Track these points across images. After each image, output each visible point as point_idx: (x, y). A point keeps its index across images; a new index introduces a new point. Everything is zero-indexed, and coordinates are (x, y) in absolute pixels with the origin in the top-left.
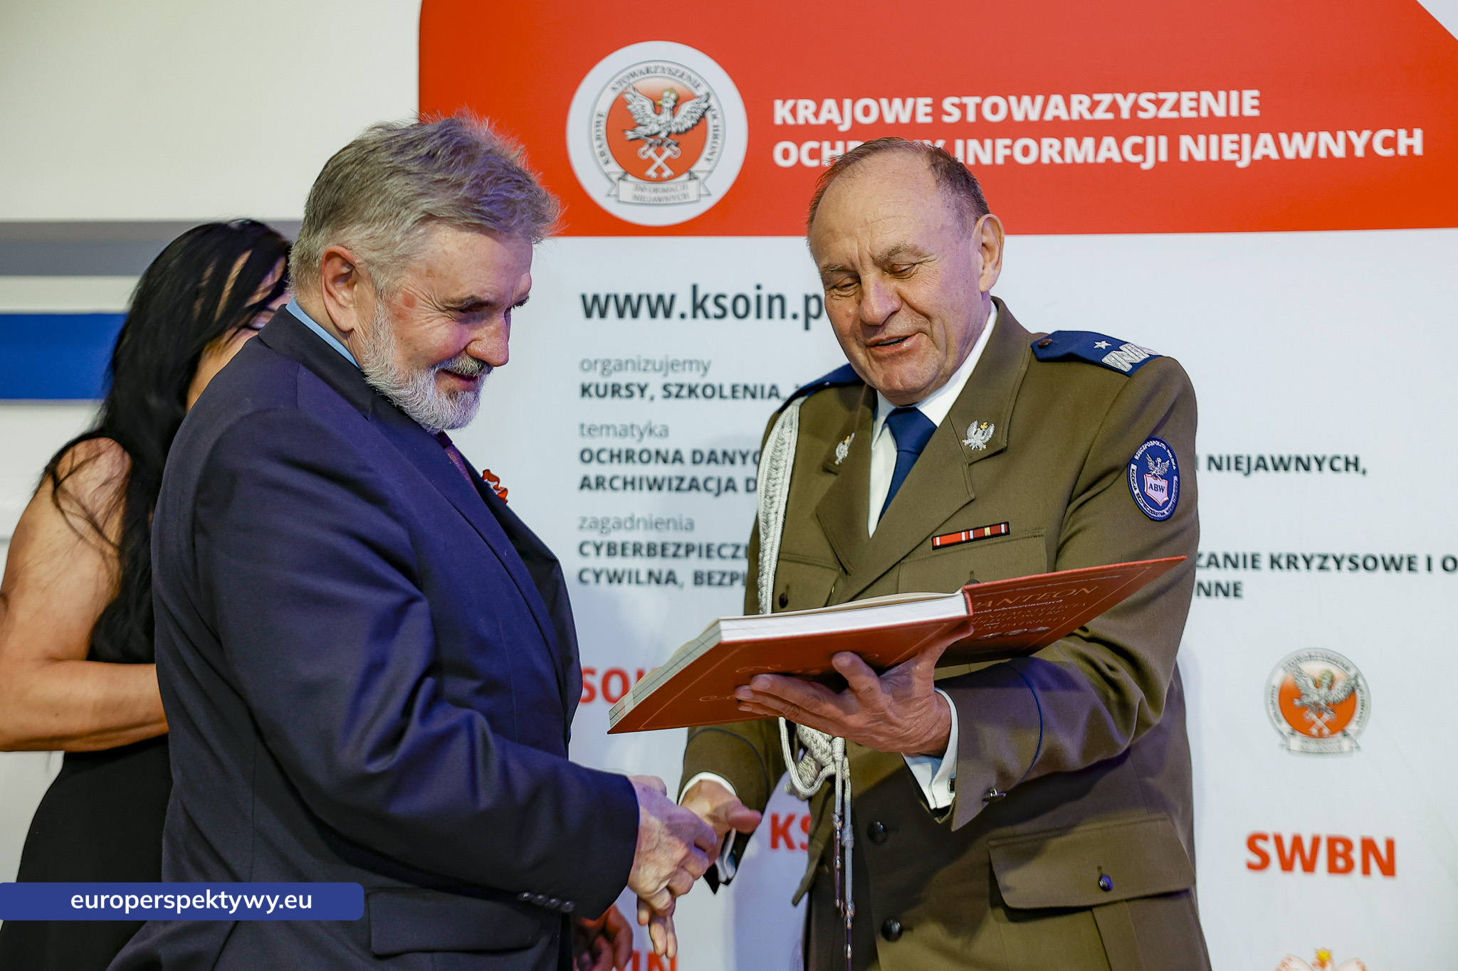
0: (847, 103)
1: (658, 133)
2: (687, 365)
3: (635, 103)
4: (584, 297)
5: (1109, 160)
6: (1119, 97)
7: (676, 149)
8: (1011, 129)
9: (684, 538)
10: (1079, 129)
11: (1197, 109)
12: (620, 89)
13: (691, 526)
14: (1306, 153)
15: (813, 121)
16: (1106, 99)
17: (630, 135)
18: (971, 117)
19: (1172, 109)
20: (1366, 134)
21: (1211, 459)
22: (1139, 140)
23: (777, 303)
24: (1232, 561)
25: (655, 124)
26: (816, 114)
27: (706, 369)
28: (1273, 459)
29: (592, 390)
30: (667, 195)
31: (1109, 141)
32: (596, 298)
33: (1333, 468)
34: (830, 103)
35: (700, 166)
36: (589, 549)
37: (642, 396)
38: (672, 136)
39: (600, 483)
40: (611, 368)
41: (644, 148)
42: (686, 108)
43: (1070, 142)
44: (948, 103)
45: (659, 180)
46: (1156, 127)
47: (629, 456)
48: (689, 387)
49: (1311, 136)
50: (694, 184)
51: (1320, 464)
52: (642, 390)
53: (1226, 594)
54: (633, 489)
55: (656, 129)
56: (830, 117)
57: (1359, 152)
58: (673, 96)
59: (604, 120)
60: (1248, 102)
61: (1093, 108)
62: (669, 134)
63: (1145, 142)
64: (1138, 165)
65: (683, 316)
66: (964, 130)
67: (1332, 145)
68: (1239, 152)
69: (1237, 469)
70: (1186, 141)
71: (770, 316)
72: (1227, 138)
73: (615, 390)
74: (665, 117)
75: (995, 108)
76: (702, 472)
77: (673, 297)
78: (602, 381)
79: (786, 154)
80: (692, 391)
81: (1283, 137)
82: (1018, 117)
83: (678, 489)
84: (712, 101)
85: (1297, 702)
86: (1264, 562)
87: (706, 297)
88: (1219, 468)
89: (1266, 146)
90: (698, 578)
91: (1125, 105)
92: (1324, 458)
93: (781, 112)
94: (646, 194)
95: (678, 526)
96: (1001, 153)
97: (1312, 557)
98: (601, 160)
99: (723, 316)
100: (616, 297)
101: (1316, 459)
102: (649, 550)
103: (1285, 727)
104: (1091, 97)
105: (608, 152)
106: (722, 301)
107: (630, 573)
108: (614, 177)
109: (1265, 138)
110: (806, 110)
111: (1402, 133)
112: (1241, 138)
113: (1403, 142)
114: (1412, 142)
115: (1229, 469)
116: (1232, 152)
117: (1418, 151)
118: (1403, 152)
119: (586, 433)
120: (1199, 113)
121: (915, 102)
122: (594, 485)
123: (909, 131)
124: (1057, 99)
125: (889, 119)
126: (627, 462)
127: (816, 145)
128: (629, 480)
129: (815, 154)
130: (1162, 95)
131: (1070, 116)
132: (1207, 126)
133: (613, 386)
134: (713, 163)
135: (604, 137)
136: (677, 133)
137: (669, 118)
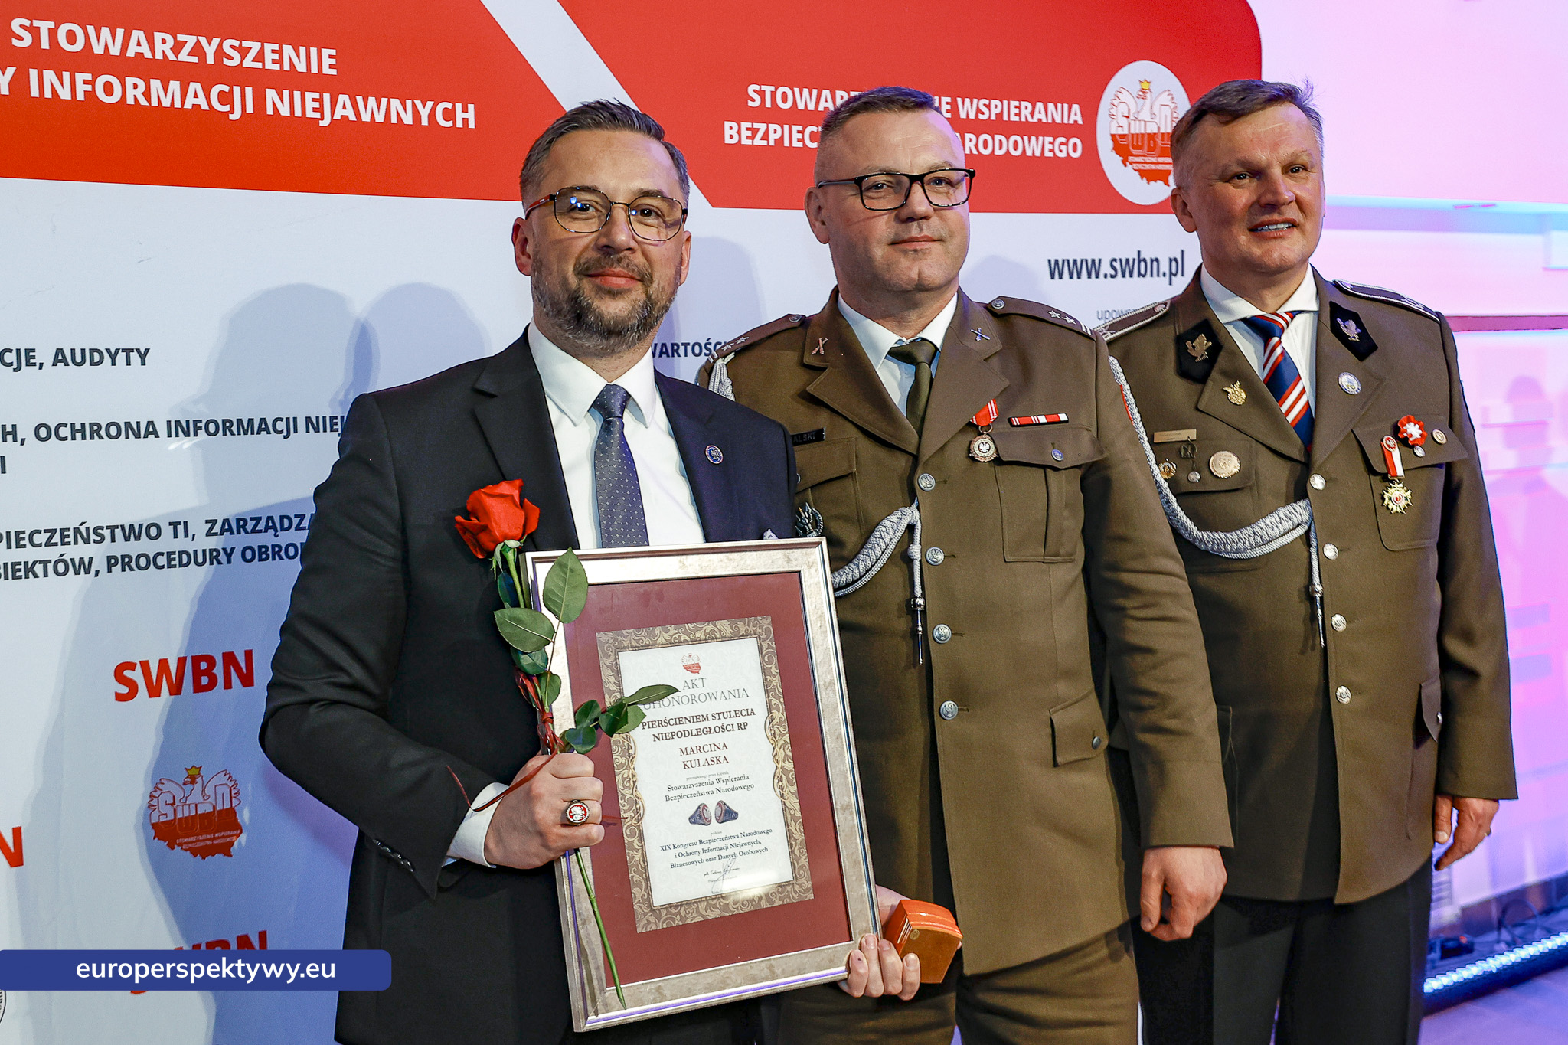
5: (197, 107)
6: (203, 40)
8: (92, 62)
10: (166, 70)
11: (280, 63)
14: (380, 118)
16: (191, 40)
18: (45, 43)
19: (256, 59)
20: (430, 104)
21: (308, 419)
22: (225, 88)
31: (196, 87)
43: (155, 84)
44: (16, 25)
46: (241, 76)
49: (384, 101)
57: (425, 122)
60: (327, 60)
61: (176, 49)
63: (231, 90)
64: (227, 113)
66: (40, 58)
67: (402, 112)
68: (321, 110)
70: (271, 94)
72: (309, 96)
75: (72, 36)
81: (359, 99)
82: (98, 49)
88: (317, 430)
89: (344, 108)
91: (210, 50)
96: (81, 88)
104: (175, 37)
109: (343, 99)
111: (459, 106)
112: (321, 96)
113: (460, 115)
114: (467, 115)
115: (325, 431)
116: (315, 110)
117: (472, 125)
118: (459, 124)
120: (282, 67)
124: (138, 34)
130: (245, 44)
131: (153, 55)
132: (290, 81)
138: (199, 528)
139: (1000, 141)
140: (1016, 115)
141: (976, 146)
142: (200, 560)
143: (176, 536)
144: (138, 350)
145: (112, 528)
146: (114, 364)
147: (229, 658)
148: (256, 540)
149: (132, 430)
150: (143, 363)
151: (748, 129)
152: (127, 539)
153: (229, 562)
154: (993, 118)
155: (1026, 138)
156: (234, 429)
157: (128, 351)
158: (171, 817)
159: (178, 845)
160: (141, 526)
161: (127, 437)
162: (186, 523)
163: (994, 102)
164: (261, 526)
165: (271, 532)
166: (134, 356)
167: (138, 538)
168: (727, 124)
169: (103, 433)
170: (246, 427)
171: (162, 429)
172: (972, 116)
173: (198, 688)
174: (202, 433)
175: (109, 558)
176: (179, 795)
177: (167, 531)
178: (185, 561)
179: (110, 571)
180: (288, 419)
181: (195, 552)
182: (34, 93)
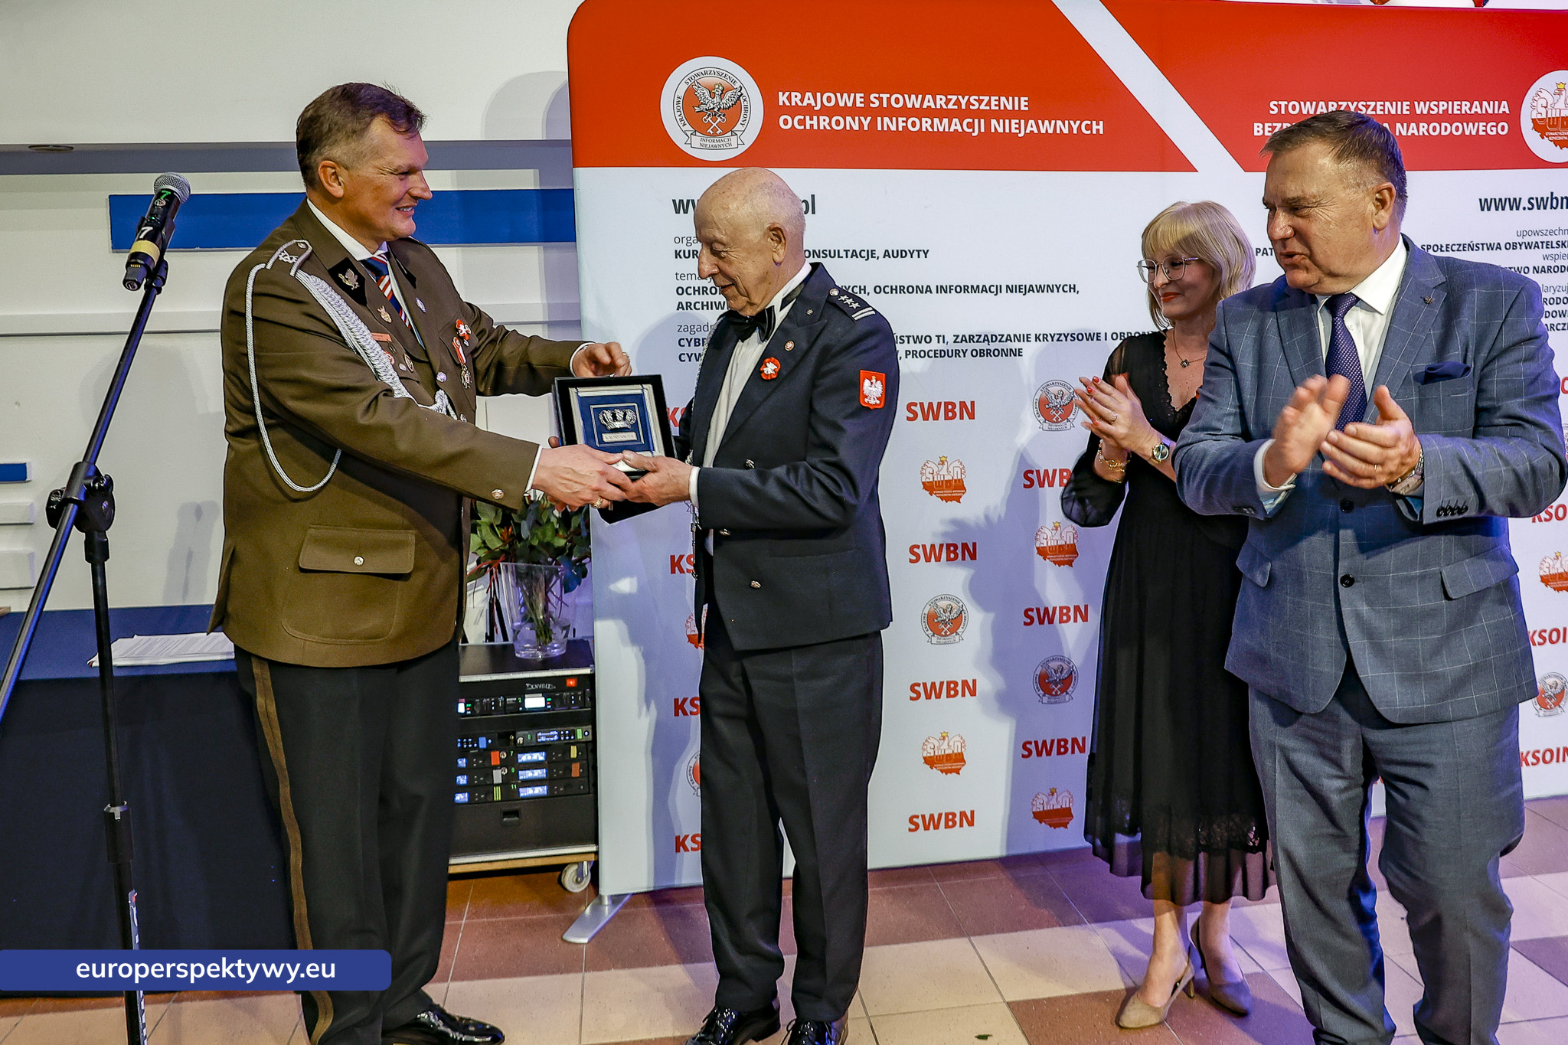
0: (818, 94)
1: (714, 108)
3: (699, 91)
4: (674, 201)
5: (956, 130)
6: (960, 97)
7: (723, 118)
8: (906, 112)
10: (941, 113)
11: (998, 105)
12: (690, 83)
14: (1051, 131)
15: (800, 104)
16: (954, 98)
17: (697, 109)
18: (885, 105)
19: (986, 105)
20: (1078, 122)
21: (1007, 286)
22: (971, 120)
24: (1018, 338)
25: (711, 103)
26: (802, 100)
28: (1036, 286)
29: (682, 254)
30: (719, 144)
31: (956, 120)
32: (681, 201)
33: (1064, 291)
34: (809, 94)
35: (738, 127)
36: (685, 343)
38: (721, 111)
39: (689, 305)
40: (691, 241)
41: (705, 117)
42: (728, 95)
43: (936, 120)
44: (872, 97)
45: (715, 135)
46: (979, 114)
47: (705, 290)
49: (1053, 122)
50: (734, 139)
51: (1058, 288)
53: (1015, 355)
54: (708, 309)
55: (712, 107)
56: (809, 102)
57: (1075, 132)
58: (721, 88)
59: (681, 100)
60: (1023, 103)
61: (947, 103)
62: (719, 109)
63: (974, 121)
64: (971, 133)
66: (882, 112)
67: (1063, 127)
68: (1019, 129)
69: (1020, 292)
70: (994, 122)
72: (1013, 121)
74: (717, 99)
75: (898, 100)
78: (688, 249)
79: (786, 122)
81: (1040, 122)
82: (910, 106)
84: (743, 91)
85: (1047, 406)
86: (1033, 338)
88: (1012, 292)
89: (1032, 126)
91: (963, 102)
92: (1060, 286)
93: (782, 98)
94: (707, 143)
96: (901, 125)
97: (1054, 335)
98: (681, 124)
100: (693, 201)
101: (1056, 286)
103: (1041, 418)
104: (946, 97)
105: (684, 118)
108: (689, 133)
109: (1031, 122)
110: (796, 98)
111: (1094, 123)
112: (1020, 121)
113: (1095, 127)
114: (1099, 127)
115: (1016, 292)
116: (1016, 128)
117: (1101, 132)
118: (1094, 132)
119: (679, 278)
120: (1000, 108)
121: (855, 96)
122: (685, 307)
123: (853, 111)
124: (929, 97)
125: (842, 104)
126: (703, 294)
127: (802, 117)
128: (705, 303)
129: (802, 122)
130: (981, 98)
131: (936, 106)
132: (1003, 115)
133: (693, 251)
134: (745, 126)
135: (681, 110)
136: (724, 109)
137: (719, 100)
138: (950, 338)
139: (1446, 127)
140: (1458, 110)
141: (1428, 130)
142: (950, 355)
143: (939, 342)
144: (924, 251)
145: (908, 337)
146: (912, 257)
147: (963, 404)
148: (978, 346)
149: (919, 289)
150: (926, 257)
151: (1269, 127)
152: (915, 342)
153: (964, 356)
154: (1441, 112)
155: (1465, 124)
156: (970, 290)
157: (919, 251)
158: (931, 480)
159: (935, 494)
160: (922, 336)
161: (917, 292)
162: (944, 336)
163: (1441, 103)
164: (981, 339)
165: (986, 342)
166: (922, 253)
167: (920, 342)
168: (1256, 125)
169: (905, 290)
170: (975, 289)
171: (934, 290)
172: (1425, 112)
173: (947, 418)
174: (953, 292)
175: (906, 351)
176: (936, 470)
177: (935, 339)
178: (943, 355)
179: (906, 357)
180: (997, 286)
181: (948, 351)
182: (879, 128)
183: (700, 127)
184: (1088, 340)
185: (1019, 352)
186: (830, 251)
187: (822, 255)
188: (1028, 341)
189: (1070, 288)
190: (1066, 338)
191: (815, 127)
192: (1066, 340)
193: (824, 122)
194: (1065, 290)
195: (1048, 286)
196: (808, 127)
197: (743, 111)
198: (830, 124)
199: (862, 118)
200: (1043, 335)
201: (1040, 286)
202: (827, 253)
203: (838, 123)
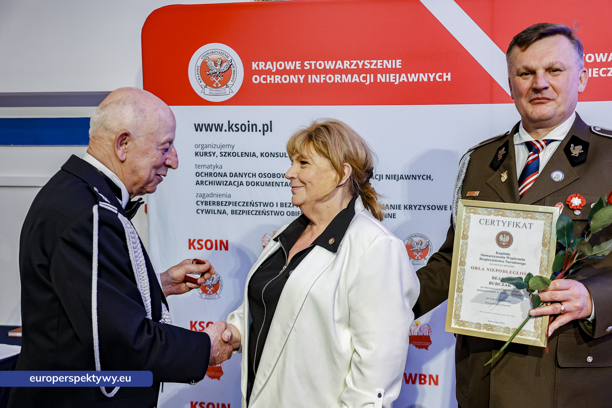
0: (275, 63)
1: (217, 72)
2: (227, 146)
3: (208, 63)
4: (195, 125)
5: (356, 81)
6: (359, 61)
7: (222, 77)
8: (325, 71)
9: (228, 200)
10: (346, 72)
11: (383, 65)
12: (204, 58)
13: (230, 196)
14: (416, 80)
15: (264, 68)
16: (355, 62)
17: (208, 73)
18: (313, 68)
19: (374, 66)
20: (434, 74)
21: (387, 176)
22: (365, 75)
23: (254, 126)
24: (393, 207)
25: (215, 69)
26: (265, 66)
27: (233, 148)
28: (405, 175)
29: (199, 154)
30: (220, 92)
31: (356, 76)
32: (199, 125)
34: (269, 63)
35: (230, 83)
36: (199, 203)
37: (214, 156)
38: (221, 73)
39: (202, 183)
40: (204, 147)
41: (212, 78)
42: (225, 64)
43: (344, 76)
44: (305, 63)
45: (217, 87)
46: (370, 71)
47: (211, 174)
48: (228, 153)
49: (417, 75)
50: (227, 89)
51: (419, 178)
52: (214, 154)
53: (391, 217)
54: (212, 185)
55: (216, 72)
56: (269, 67)
57: (432, 80)
58: (220, 61)
59: (199, 68)
60: (398, 64)
61: (350, 65)
62: (220, 72)
63: (367, 75)
64: (365, 83)
65: (226, 131)
66: (312, 72)
67: (423, 77)
68: (395, 79)
69: (394, 179)
70: (379, 76)
71: (252, 131)
72: (392, 75)
73: (206, 154)
74: (218, 67)
75: (321, 65)
76: (233, 179)
77: (222, 125)
78: (201, 151)
79: (256, 79)
80: (229, 154)
81: (409, 75)
82: (328, 67)
83: (225, 185)
84: (233, 62)
85: (411, 249)
86: (402, 207)
87: (233, 125)
88: (389, 179)
89: (404, 78)
90: (233, 212)
91: (360, 64)
92: (420, 176)
93: (254, 66)
94: (213, 92)
95: (226, 196)
96: (322, 79)
97: (417, 206)
98: (199, 81)
99: (238, 131)
100: (205, 125)
101: (418, 176)
102: (217, 204)
104: (350, 62)
105: (201, 78)
106: (237, 126)
107: (212, 210)
108: (203, 87)
109: (403, 75)
110: (262, 65)
111: (445, 74)
112: (396, 75)
113: (445, 77)
114: (448, 77)
115: (392, 179)
116: (393, 79)
117: (449, 80)
118: (445, 80)
119: (197, 167)
120: (383, 67)
121: (296, 62)
122: (200, 183)
123: (294, 72)
124: (339, 62)
125: (288, 68)
126: (210, 176)
127: (265, 76)
128: (211, 182)
129: (265, 79)
130: (372, 61)
131: (343, 67)
132: (386, 71)
133: (205, 152)
134: (233, 82)
135: (199, 74)
136: (222, 72)
137: (219, 68)
180: (380, 175)
182: (310, 82)
183: (209, 84)
184: (438, 209)
185: (394, 216)
186: (280, 153)
187: (275, 155)
188: (399, 209)
189: (427, 177)
190: (424, 208)
191: (273, 82)
192: (424, 209)
193: (278, 79)
194: (424, 178)
195: (413, 176)
196: (268, 82)
197: (232, 75)
198: (281, 80)
199: (300, 76)
200: (409, 206)
201: (408, 176)
202: (279, 154)
203: (285, 79)
